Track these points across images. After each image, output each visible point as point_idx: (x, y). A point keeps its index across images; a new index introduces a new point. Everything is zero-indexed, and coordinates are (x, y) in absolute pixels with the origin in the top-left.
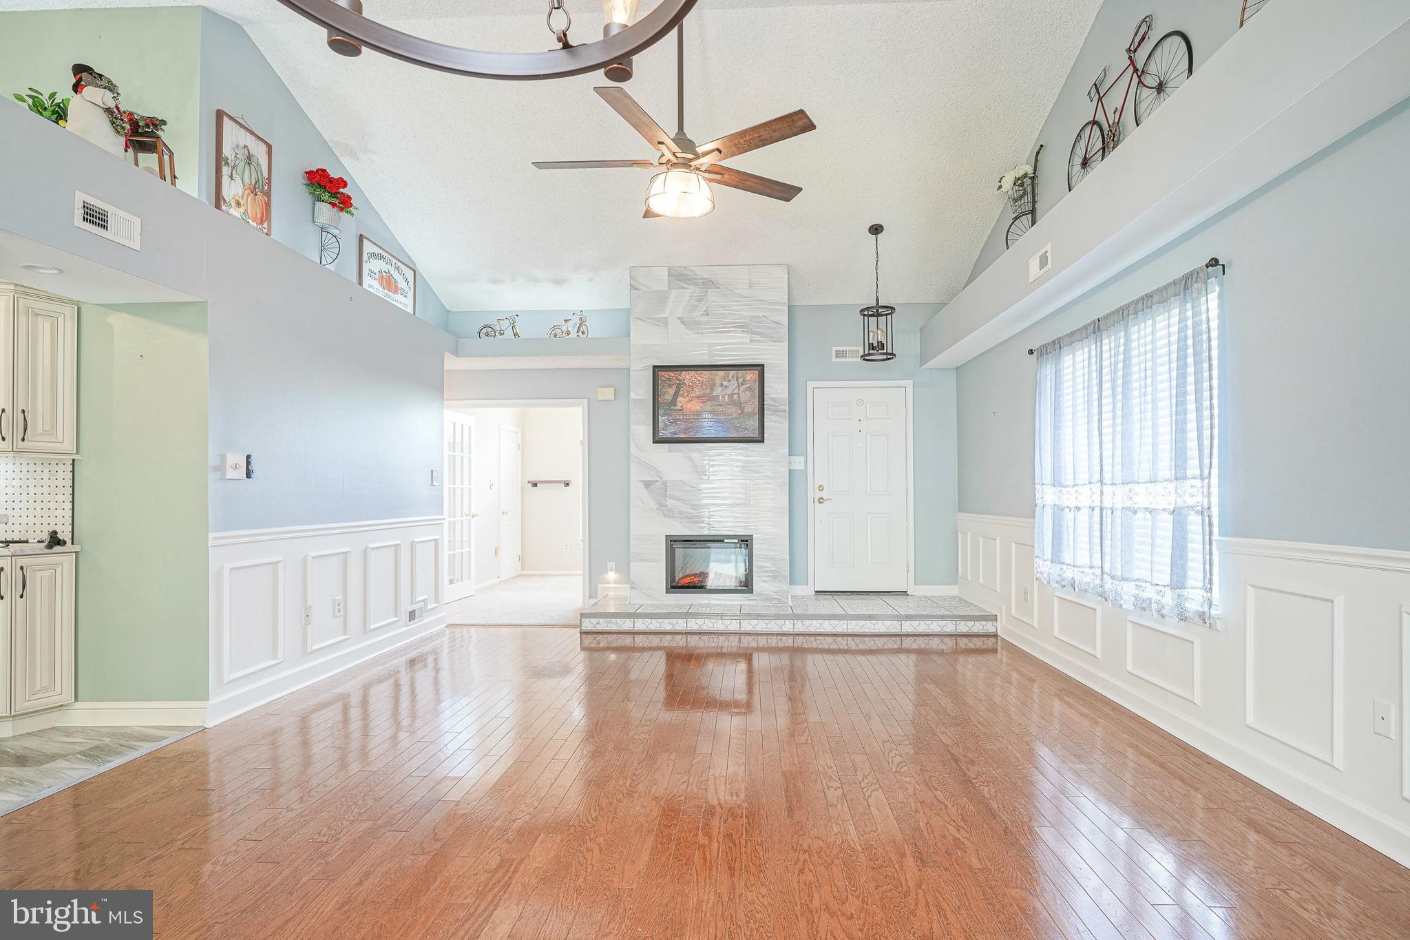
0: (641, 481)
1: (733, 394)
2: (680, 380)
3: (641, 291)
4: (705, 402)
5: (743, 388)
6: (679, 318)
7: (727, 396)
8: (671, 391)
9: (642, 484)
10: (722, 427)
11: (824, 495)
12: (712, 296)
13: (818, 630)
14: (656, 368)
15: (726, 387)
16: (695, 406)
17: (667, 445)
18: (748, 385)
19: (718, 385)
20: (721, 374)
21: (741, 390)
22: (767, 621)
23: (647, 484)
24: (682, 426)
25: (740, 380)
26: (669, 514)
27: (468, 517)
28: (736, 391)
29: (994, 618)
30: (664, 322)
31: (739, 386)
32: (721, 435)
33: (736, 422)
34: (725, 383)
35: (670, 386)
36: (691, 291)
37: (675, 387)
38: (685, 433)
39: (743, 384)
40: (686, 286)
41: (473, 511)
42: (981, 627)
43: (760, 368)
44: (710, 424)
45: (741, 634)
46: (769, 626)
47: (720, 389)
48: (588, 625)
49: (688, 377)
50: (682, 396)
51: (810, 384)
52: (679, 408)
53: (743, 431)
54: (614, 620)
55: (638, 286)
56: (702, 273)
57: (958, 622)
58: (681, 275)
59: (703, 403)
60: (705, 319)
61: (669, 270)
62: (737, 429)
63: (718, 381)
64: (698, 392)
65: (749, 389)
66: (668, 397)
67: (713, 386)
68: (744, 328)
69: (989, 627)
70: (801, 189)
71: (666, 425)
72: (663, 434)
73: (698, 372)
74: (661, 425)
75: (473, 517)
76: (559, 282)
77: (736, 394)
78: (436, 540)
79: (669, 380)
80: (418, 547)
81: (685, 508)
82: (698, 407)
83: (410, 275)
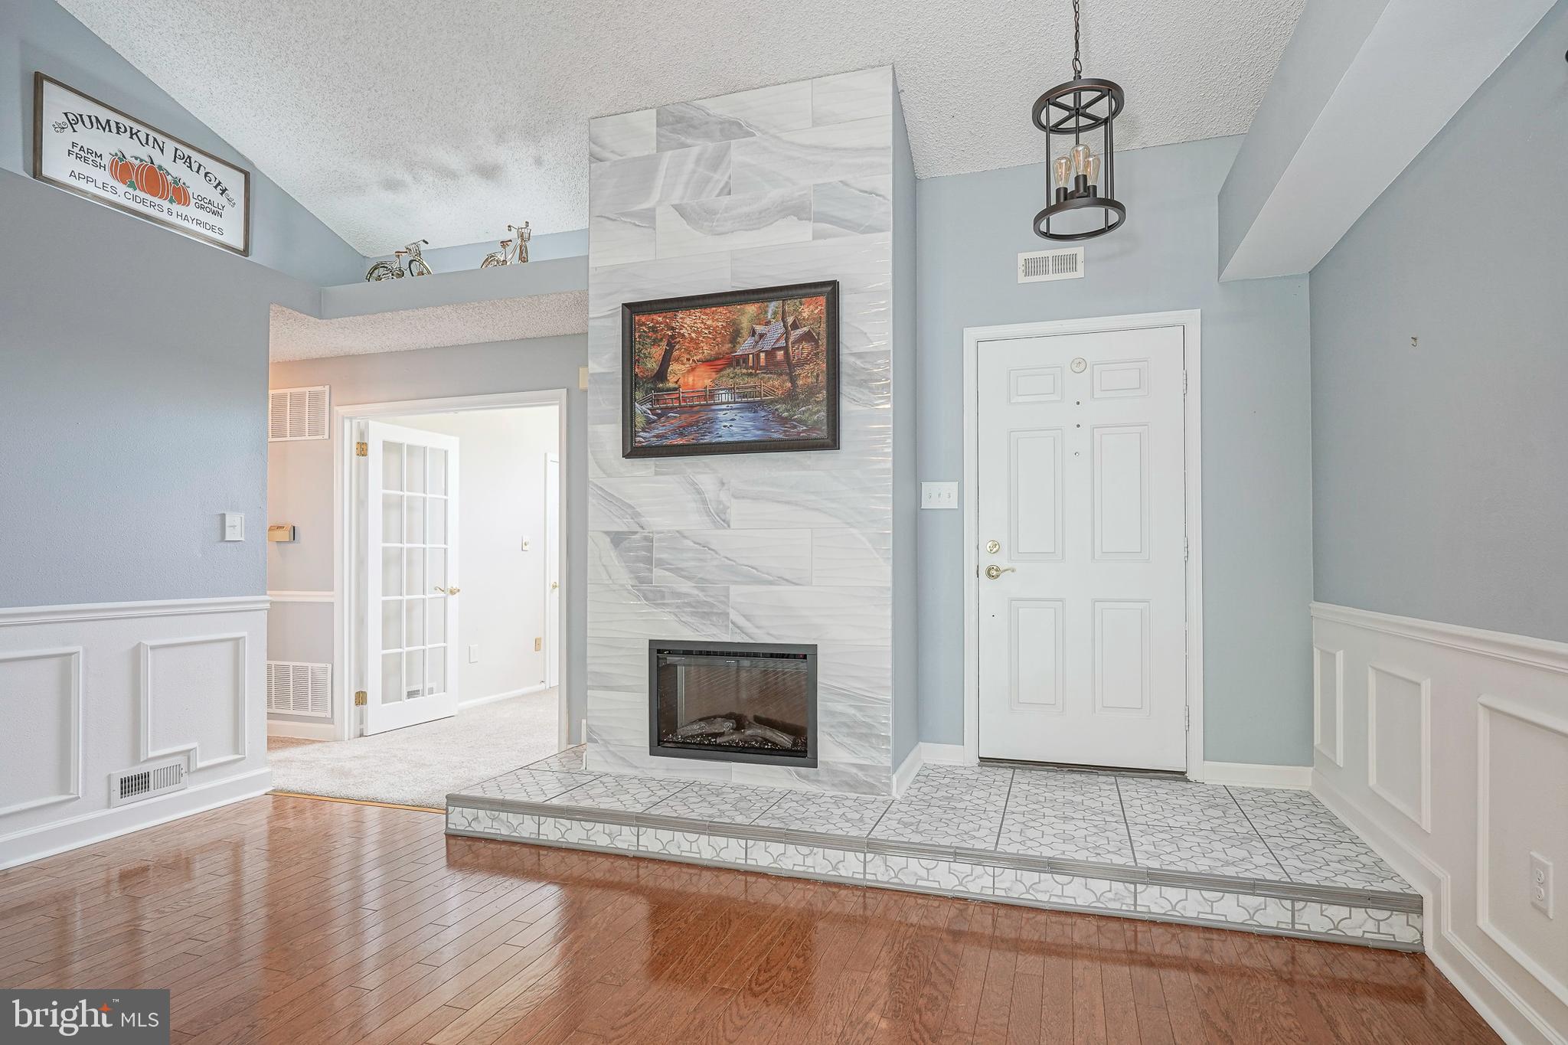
0: (607, 533)
1: (775, 350)
2: (673, 329)
3: (608, 164)
4: (721, 370)
5: (795, 334)
6: (676, 207)
7: (762, 355)
8: (658, 352)
9: (609, 540)
10: (753, 419)
11: (1000, 561)
12: (739, 153)
13: (920, 883)
14: (632, 310)
15: (762, 336)
16: (702, 379)
17: (651, 462)
18: (806, 329)
19: (745, 332)
20: (751, 309)
21: (792, 339)
22: (805, 850)
23: (617, 539)
24: (676, 420)
25: (790, 320)
26: (655, 597)
27: (442, 594)
28: (782, 343)
29: (1411, 905)
30: (649, 218)
31: (787, 333)
32: (753, 435)
33: (781, 407)
34: (759, 329)
35: (656, 342)
36: (699, 147)
37: (664, 344)
38: (682, 435)
39: (795, 326)
40: (689, 141)
41: (453, 583)
42: (1370, 926)
43: (830, 291)
44: (730, 415)
45: (746, 873)
46: (809, 861)
47: (750, 341)
48: (461, 820)
49: (688, 321)
50: (677, 360)
51: (971, 334)
52: (671, 385)
53: (795, 427)
54: (503, 815)
55: (606, 154)
56: (719, 108)
57: (1299, 905)
58: (680, 120)
59: (719, 371)
60: (725, 200)
61: (658, 113)
62: (784, 421)
63: (745, 323)
64: (706, 351)
65: (808, 337)
66: (652, 365)
67: (735, 336)
68: (797, 210)
69: (1397, 930)
71: (649, 422)
72: (643, 438)
73: (708, 311)
74: (640, 421)
75: (452, 592)
76: (489, 172)
77: (779, 349)
79: (654, 329)
81: (685, 587)
82: (708, 382)
83: (234, 182)
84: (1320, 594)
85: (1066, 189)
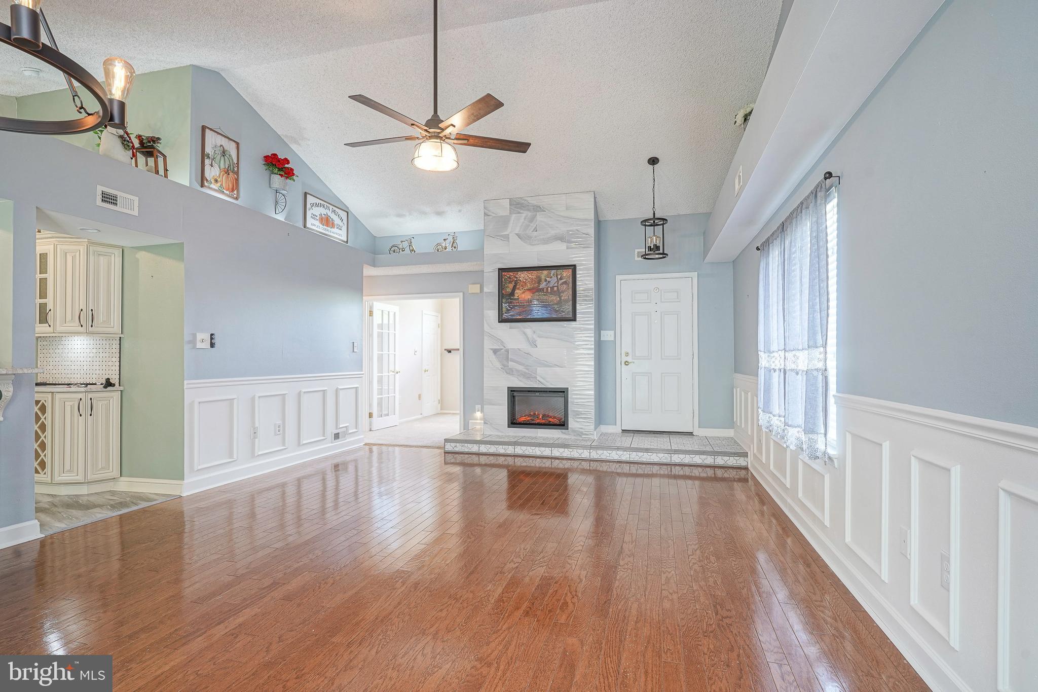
0: (492, 349)
1: (553, 287)
2: (517, 278)
3: (491, 217)
4: (534, 293)
5: (561, 282)
6: (517, 234)
7: (549, 288)
8: (511, 286)
9: (492, 352)
10: (546, 310)
11: (629, 359)
12: (540, 217)
13: (607, 458)
14: (501, 270)
15: (549, 282)
16: (528, 296)
17: (508, 324)
18: (565, 280)
19: (543, 280)
20: (545, 272)
21: (560, 283)
22: (571, 450)
23: (495, 351)
24: (517, 310)
25: (559, 277)
26: (510, 372)
27: (393, 373)
28: (556, 285)
29: (745, 455)
30: (507, 238)
31: (558, 281)
32: (546, 316)
33: (556, 306)
34: (548, 279)
35: (510, 282)
36: (525, 214)
37: (513, 283)
38: (520, 315)
39: (561, 279)
40: (522, 211)
41: (397, 370)
42: (735, 462)
43: (573, 268)
44: (538, 308)
45: (552, 458)
46: (572, 453)
47: (545, 283)
48: (449, 447)
49: (522, 275)
50: (518, 289)
51: (619, 278)
52: (516, 297)
53: (561, 313)
54: (466, 445)
55: (490, 214)
56: (533, 201)
57: (716, 457)
58: (518, 204)
59: (533, 294)
60: (535, 233)
61: (510, 201)
62: (557, 311)
63: (543, 277)
64: (529, 286)
65: (565, 283)
66: (509, 290)
67: (539, 282)
68: (561, 238)
69: (741, 462)
70: (530, 144)
71: (508, 310)
72: (505, 316)
73: (529, 272)
74: (504, 309)
75: (397, 373)
76: (439, 214)
77: (556, 286)
78: (356, 388)
79: (509, 278)
80: (341, 393)
81: (521, 368)
82: (529, 297)
83: (343, 215)
84: (737, 370)
85: (651, 247)
